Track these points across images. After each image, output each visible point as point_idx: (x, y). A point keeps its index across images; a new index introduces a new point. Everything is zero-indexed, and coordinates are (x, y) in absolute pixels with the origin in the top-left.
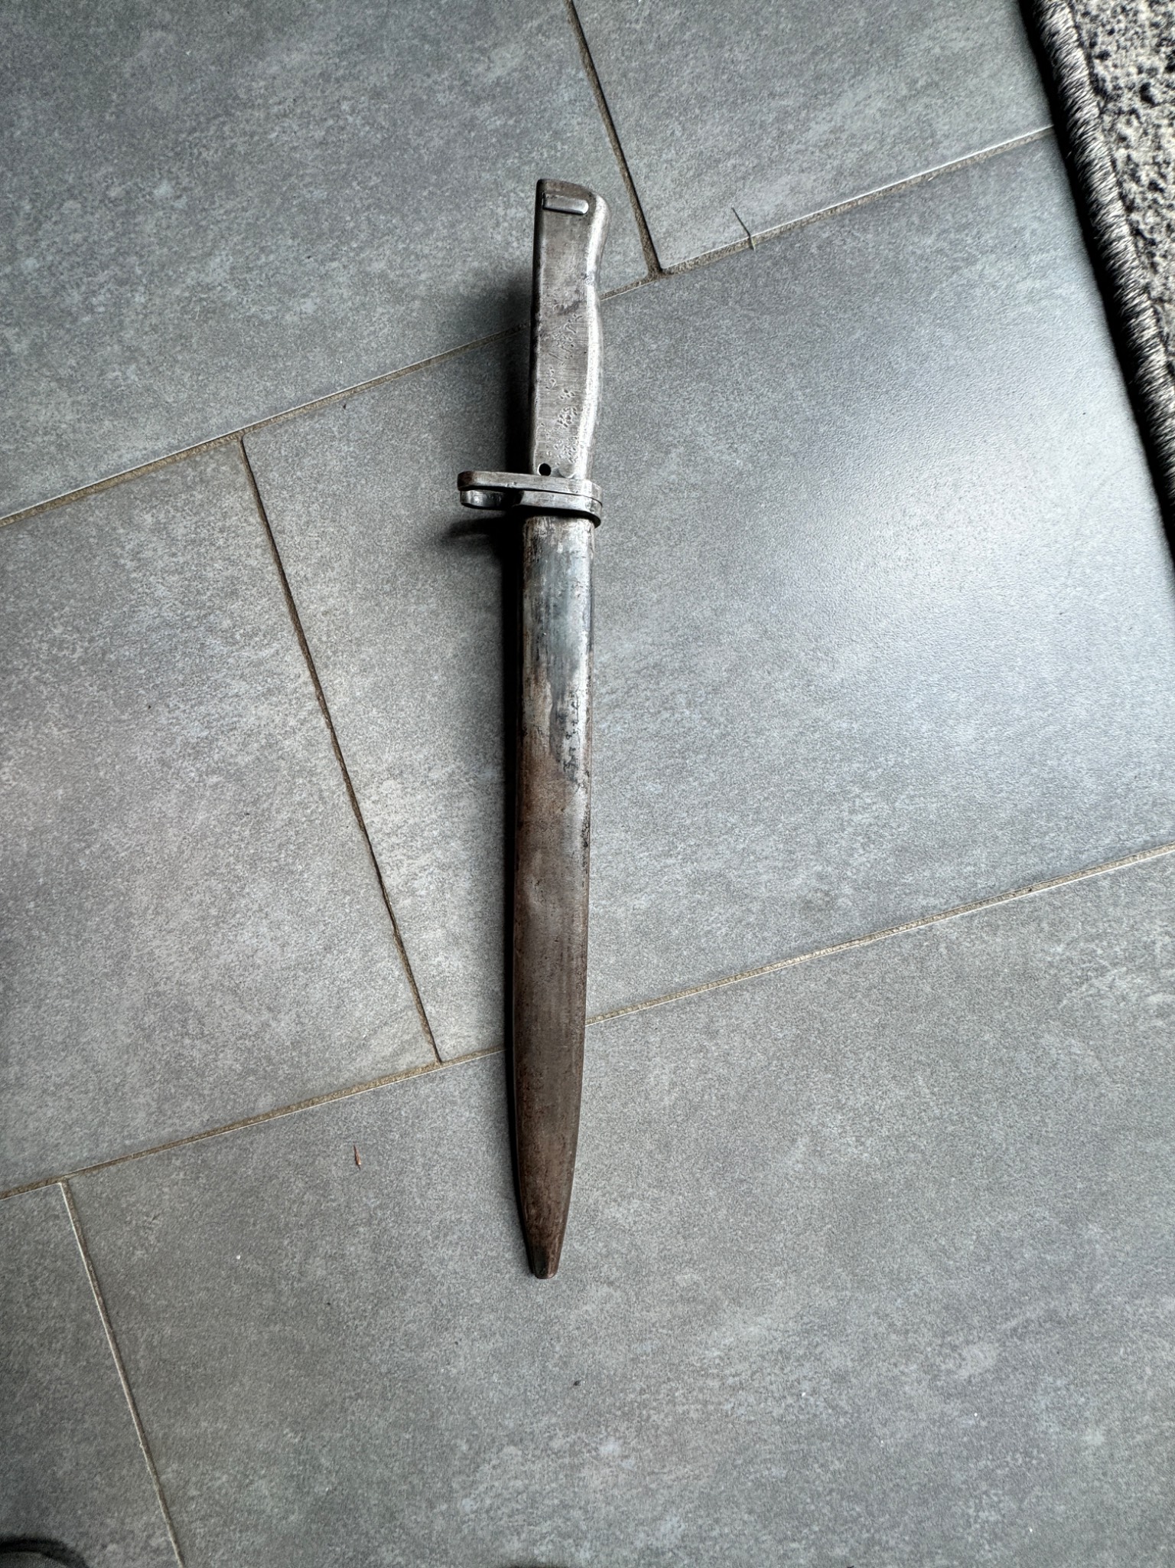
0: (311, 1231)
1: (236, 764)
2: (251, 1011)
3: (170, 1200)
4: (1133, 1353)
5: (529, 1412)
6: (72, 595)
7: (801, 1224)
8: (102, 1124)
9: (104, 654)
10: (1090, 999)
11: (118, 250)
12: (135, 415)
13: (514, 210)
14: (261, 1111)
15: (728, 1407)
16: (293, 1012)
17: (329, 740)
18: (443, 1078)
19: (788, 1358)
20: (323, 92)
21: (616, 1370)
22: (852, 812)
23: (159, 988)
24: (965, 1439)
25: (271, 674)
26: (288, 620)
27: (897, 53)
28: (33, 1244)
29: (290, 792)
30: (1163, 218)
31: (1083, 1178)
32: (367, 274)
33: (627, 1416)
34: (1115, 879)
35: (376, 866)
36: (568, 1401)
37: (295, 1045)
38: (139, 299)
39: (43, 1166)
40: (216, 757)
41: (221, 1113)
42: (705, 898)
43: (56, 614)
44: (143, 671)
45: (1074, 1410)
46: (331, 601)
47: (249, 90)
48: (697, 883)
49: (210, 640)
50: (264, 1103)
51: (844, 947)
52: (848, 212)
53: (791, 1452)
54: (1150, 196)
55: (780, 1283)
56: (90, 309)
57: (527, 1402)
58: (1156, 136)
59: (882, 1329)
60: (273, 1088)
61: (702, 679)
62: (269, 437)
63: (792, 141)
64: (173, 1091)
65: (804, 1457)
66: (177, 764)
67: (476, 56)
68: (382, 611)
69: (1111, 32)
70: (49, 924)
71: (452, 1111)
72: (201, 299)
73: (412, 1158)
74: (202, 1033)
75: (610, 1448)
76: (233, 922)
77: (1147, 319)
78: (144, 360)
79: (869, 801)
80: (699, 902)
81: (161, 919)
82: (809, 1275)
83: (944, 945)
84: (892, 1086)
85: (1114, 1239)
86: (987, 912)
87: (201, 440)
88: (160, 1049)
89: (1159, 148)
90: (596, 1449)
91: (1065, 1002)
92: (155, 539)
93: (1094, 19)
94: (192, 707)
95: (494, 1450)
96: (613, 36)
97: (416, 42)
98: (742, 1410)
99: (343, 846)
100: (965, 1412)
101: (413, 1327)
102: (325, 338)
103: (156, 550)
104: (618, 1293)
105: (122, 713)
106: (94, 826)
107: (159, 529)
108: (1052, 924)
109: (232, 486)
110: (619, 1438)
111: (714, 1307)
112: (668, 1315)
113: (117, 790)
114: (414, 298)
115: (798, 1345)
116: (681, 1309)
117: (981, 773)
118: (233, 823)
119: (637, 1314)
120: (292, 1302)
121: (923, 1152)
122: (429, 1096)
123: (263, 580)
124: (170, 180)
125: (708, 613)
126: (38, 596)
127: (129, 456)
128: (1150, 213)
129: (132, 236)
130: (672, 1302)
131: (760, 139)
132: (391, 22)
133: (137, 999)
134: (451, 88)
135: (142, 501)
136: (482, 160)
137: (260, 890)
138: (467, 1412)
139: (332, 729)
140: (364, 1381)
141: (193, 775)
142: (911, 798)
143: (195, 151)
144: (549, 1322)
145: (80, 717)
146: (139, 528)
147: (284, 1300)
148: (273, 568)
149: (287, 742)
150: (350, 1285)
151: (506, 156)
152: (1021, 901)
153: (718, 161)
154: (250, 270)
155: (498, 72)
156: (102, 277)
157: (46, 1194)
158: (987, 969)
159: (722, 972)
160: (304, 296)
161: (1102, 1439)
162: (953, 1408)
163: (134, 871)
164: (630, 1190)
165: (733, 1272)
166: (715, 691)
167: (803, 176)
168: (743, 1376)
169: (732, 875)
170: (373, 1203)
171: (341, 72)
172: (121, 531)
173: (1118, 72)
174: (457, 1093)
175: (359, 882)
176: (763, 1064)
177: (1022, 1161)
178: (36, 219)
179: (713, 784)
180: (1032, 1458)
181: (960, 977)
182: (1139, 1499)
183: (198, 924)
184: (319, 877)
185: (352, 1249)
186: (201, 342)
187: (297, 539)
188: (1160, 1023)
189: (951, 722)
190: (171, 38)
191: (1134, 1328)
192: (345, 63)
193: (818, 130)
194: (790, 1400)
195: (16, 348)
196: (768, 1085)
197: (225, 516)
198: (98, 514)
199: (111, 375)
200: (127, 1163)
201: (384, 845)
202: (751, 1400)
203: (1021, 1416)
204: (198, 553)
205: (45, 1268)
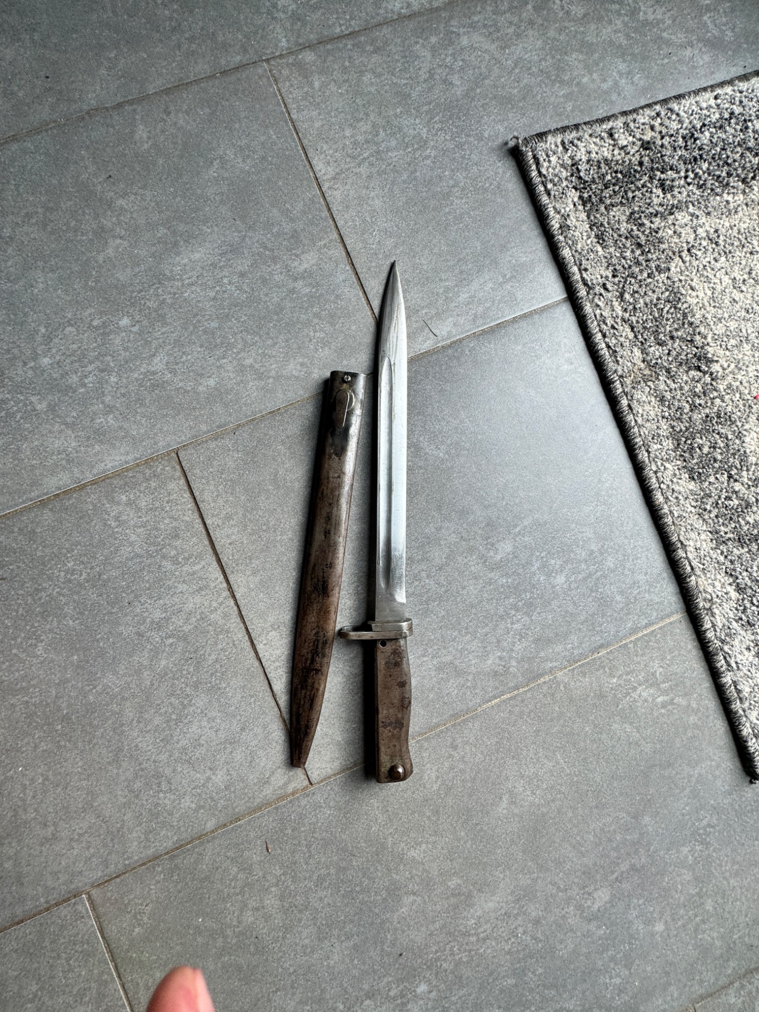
0: (244, 896)
1: (182, 631)
2: (199, 772)
3: (156, 893)
4: (671, 879)
5: (376, 977)
6: (78, 543)
7: (509, 842)
8: (110, 853)
9: (100, 576)
10: (631, 704)
11: (99, 353)
12: (114, 442)
13: (318, 334)
14: (208, 830)
15: (482, 951)
16: (225, 769)
17: (237, 612)
18: (314, 794)
19: (510, 916)
20: (213, 273)
21: (421, 943)
22: (512, 623)
23: (142, 766)
24: (600, 942)
25: (201, 578)
26: (209, 549)
27: (495, 262)
28: (67, 937)
29: (216, 643)
30: (619, 341)
31: (639, 794)
32: (243, 366)
33: (429, 968)
34: (635, 642)
35: (268, 679)
36: (397, 966)
37: (227, 788)
38: (113, 379)
39: (72, 887)
40: (171, 628)
41: (184, 835)
42: (445, 676)
43: (69, 555)
44: (124, 583)
45: (649, 915)
46: (234, 537)
47: (171, 271)
48: (440, 669)
49: (164, 563)
50: (210, 825)
51: (515, 692)
52: (481, 334)
53: (517, 969)
54: (612, 331)
55: (502, 876)
56: (84, 385)
57: (375, 972)
58: (611, 305)
59: (554, 891)
60: (215, 815)
61: (433, 563)
62: (193, 451)
63: (452, 301)
64: (154, 826)
65: (523, 971)
66: (148, 634)
67: (293, 257)
68: (263, 541)
69: (588, 259)
70: (71, 737)
71: (320, 812)
72: (150, 380)
73: (299, 842)
74: (170, 789)
75: (422, 988)
76: (186, 721)
77: (618, 384)
78: (118, 412)
79: (519, 617)
80: (442, 678)
81: (141, 725)
82: (515, 869)
83: (562, 685)
84: (545, 761)
85: (656, 822)
86: (580, 666)
87: (153, 454)
88: (145, 803)
89: (613, 310)
90: (415, 991)
91: (620, 706)
92: (128, 509)
93: (580, 253)
94: (155, 601)
95: (358, 1005)
96: (362, 251)
97: (261, 250)
98: (489, 951)
99: (248, 670)
100: (599, 927)
101: (307, 941)
102: (222, 399)
103: (130, 515)
104: (419, 898)
105: (113, 608)
106: (98, 675)
107: (129, 503)
108: (610, 669)
109: (172, 478)
110: (426, 982)
111: (470, 896)
112: (447, 906)
113: (111, 653)
114: (269, 378)
115: (514, 908)
116: (453, 900)
117: (570, 598)
118: (183, 665)
119: (430, 908)
120: (234, 941)
121: (564, 793)
122: (307, 805)
123: (193, 527)
124: (128, 316)
125: (433, 530)
126: (57, 545)
127: (111, 465)
128: (613, 338)
129: (108, 346)
130: (447, 898)
131: (437, 301)
132: (247, 239)
133: (130, 775)
134: (281, 273)
135: (120, 489)
136: (300, 308)
137: (201, 701)
138: (341, 985)
139: (238, 606)
140: (280, 980)
141: (157, 639)
142: (539, 613)
143: (142, 302)
144: (383, 922)
145: (86, 613)
146: (118, 504)
147: (229, 940)
148: (199, 521)
149: (212, 616)
150: (269, 923)
151: (313, 307)
152: (595, 659)
153: (418, 311)
154: (177, 364)
155: (305, 266)
156: (90, 368)
157: (75, 904)
158: (583, 695)
159: (457, 714)
160: (209, 377)
161: (663, 927)
162: (592, 926)
163: (124, 699)
164: (420, 840)
165: (477, 875)
166: (440, 569)
167: (459, 318)
168: (488, 932)
169: (457, 662)
170: (279, 872)
171: (222, 264)
172: (108, 505)
173: (593, 277)
174: (322, 801)
175: (258, 690)
176: (482, 759)
177: (610, 790)
178: (49, 337)
179: (444, 616)
180: (633, 944)
181: (571, 700)
182: (684, 955)
183: (165, 725)
184: (235, 689)
185: (268, 902)
186: (152, 402)
187: (212, 505)
188: (663, 711)
189: (553, 574)
190: (126, 244)
191: (671, 866)
192: (224, 259)
193: (464, 296)
194: (513, 940)
195: (39, 407)
196: (486, 770)
197: (169, 494)
198: (92, 497)
199: (98, 421)
200: (127, 875)
201: (272, 667)
202: (494, 944)
203: (625, 924)
204: (155, 516)
205: (76, 951)
